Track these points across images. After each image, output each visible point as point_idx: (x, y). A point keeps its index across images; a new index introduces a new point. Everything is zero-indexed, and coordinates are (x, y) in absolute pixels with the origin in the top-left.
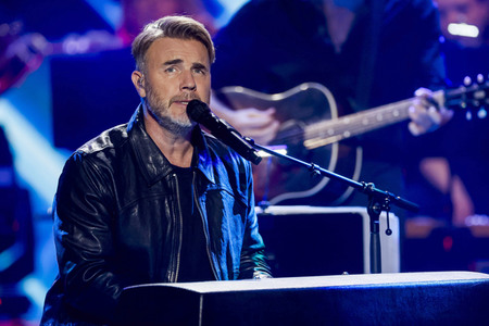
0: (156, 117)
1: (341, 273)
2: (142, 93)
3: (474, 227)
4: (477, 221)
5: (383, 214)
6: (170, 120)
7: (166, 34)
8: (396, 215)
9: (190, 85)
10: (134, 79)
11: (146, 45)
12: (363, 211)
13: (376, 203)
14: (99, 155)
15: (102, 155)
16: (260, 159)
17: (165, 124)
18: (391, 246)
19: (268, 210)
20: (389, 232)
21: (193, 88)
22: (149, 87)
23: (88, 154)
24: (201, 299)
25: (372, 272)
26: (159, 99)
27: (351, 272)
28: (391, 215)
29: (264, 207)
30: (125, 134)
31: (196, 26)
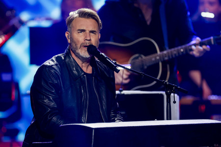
0: (74, 52)
1: (154, 120)
2: (69, 41)
3: (212, 100)
4: (213, 98)
5: (172, 94)
6: (79, 54)
7: (80, 16)
8: (178, 95)
9: (88, 38)
10: (66, 35)
11: (71, 20)
12: (164, 93)
13: (169, 89)
14: (53, 67)
15: (54, 67)
16: (119, 70)
17: (78, 56)
18: (176, 109)
19: (122, 93)
20: (175, 102)
21: (90, 40)
22: (72, 39)
23: (49, 66)
24: (93, 131)
25: (167, 119)
26: (76, 45)
27: (158, 119)
28: (176, 95)
29: (121, 91)
30: (63, 58)
31: (92, 13)
